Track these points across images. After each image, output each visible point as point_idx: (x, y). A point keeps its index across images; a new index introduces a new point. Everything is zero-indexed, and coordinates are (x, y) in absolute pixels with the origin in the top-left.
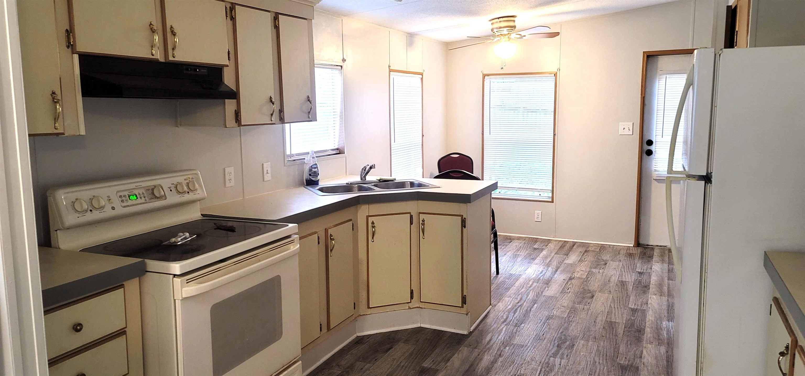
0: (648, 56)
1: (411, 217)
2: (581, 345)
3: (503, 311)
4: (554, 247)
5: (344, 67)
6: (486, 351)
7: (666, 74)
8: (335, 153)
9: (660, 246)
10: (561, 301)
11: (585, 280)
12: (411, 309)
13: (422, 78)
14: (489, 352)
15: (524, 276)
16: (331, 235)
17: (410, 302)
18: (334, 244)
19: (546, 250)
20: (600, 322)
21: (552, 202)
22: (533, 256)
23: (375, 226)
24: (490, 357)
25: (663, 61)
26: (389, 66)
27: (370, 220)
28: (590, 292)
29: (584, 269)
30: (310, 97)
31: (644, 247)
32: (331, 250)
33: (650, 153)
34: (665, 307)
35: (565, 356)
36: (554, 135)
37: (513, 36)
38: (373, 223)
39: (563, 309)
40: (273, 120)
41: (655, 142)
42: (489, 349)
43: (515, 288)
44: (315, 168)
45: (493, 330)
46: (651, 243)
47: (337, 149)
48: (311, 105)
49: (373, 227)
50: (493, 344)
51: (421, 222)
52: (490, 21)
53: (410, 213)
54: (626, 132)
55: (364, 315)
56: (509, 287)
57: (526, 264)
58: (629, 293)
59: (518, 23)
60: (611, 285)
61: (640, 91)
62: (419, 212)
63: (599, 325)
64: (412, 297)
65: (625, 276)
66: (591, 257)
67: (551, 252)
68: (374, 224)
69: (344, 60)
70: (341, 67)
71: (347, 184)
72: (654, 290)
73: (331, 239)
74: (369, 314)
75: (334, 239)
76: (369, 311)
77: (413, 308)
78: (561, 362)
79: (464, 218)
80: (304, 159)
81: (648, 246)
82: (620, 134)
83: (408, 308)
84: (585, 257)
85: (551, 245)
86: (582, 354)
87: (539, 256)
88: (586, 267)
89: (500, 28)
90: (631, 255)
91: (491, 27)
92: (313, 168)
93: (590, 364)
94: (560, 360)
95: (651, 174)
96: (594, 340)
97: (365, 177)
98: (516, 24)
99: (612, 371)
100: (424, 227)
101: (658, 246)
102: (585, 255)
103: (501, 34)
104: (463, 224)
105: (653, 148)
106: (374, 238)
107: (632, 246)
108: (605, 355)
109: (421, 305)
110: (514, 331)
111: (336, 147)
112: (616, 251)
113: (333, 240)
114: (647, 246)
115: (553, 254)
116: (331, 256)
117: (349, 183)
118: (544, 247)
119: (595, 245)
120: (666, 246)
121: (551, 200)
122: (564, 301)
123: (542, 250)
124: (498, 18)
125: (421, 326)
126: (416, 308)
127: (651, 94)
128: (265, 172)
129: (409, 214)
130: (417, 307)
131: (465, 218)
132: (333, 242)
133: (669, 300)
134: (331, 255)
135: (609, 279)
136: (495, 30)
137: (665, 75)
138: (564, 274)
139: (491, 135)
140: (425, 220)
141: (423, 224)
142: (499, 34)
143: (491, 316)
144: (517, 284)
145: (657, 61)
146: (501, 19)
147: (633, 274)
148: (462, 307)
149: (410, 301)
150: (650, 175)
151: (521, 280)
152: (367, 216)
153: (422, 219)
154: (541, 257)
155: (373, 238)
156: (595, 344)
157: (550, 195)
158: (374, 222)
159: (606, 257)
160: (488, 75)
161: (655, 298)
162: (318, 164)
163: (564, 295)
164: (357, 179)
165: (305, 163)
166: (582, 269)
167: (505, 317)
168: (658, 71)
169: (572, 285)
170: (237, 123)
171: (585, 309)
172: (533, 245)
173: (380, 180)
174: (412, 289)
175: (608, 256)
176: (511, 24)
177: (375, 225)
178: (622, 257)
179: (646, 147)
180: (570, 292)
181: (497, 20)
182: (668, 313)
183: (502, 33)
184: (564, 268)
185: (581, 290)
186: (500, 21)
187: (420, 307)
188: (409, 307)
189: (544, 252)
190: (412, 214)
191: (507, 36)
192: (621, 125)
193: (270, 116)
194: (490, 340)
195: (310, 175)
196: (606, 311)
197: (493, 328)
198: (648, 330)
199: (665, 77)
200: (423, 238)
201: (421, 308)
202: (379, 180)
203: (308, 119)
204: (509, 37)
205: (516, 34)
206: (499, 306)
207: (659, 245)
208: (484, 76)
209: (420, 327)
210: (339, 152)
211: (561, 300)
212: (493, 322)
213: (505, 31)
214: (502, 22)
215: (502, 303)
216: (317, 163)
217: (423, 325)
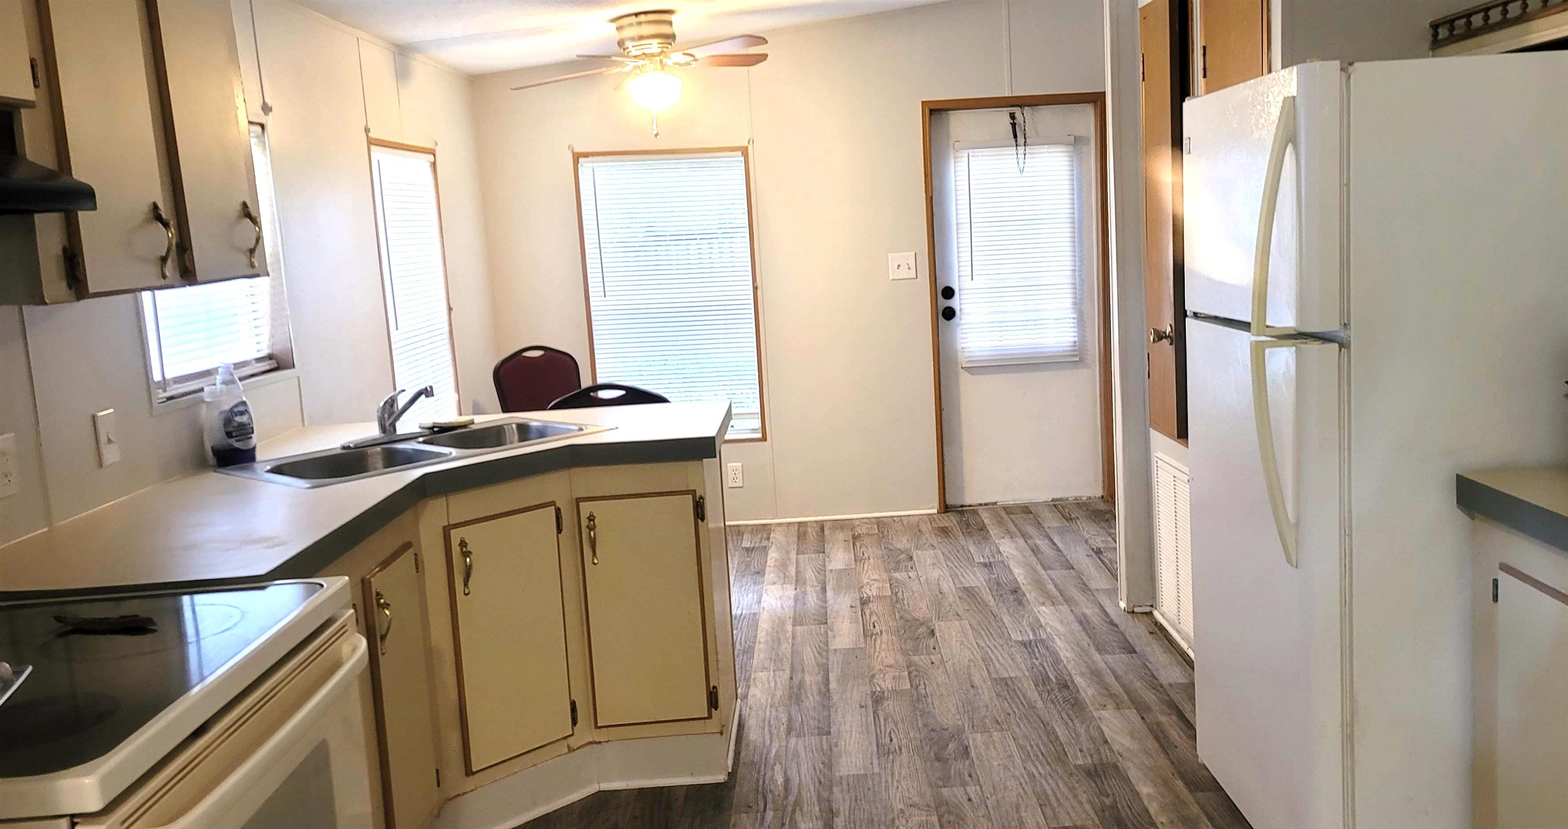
0: (932, 111)
1: (558, 511)
2: (979, 743)
3: (771, 707)
4: (784, 539)
5: (269, 127)
6: (794, 811)
7: (968, 149)
8: (268, 368)
9: (986, 505)
10: (878, 656)
11: (895, 599)
12: (574, 750)
13: (434, 165)
14: (801, 810)
15: (764, 616)
16: (378, 594)
17: (572, 735)
18: (391, 620)
19: (773, 548)
20: (984, 686)
21: (764, 439)
22: (754, 567)
23: (470, 553)
24: (812, 822)
25: (959, 122)
26: (367, 130)
27: (456, 535)
28: (922, 624)
29: (877, 577)
30: (249, 205)
31: (958, 511)
32: (383, 638)
33: (949, 314)
34: (1076, 626)
35: (968, 779)
36: (755, 289)
37: (677, 57)
38: (463, 544)
39: (892, 673)
40: (167, 274)
41: (960, 290)
42: (798, 803)
43: (762, 646)
44: (242, 413)
45: (777, 756)
46: (968, 501)
47: (270, 357)
48: (257, 229)
49: (466, 554)
50: (799, 790)
51: (584, 522)
52: (613, 20)
53: (552, 503)
54: (904, 273)
55: (459, 795)
56: (747, 646)
57: (752, 587)
58: (995, 609)
59: (680, 25)
60: (951, 600)
61: (924, 185)
62: (577, 499)
63: (985, 690)
64: (574, 722)
65: (963, 576)
66: (872, 547)
67: (788, 552)
68: (466, 547)
69: (266, 109)
70: (262, 126)
71: (344, 448)
72: (1033, 594)
73: (379, 604)
74: (472, 791)
75: (388, 605)
76: (471, 782)
77: (578, 748)
78: (966, 793)
79: (698, 496)
80: (202, 390)
81: (965, 508)
82: (891, 278)
83: (566, 750)
84: (862, 550)
85: (777, 536)
86: (996, 763)
87: (768, 564)
88: (877, 572)
89: (641, 38)
90: (944, 531)
91: (618, 36)
92: (236, 415)
93: (1026, 782)
94: (962, 789)
95: (957, 359)
96: (998, 727)
97: (393, 426)
98: (676, 29)
99: (1077, 785)
100: (595, 534)
101: (981, 505)
102: (858, 547)
103: (644, 54)
104: (699, 511)
105: (955, 303)
106: (470, 584)
107: (935, 511)
108: (1040, 754)
109: (597, 735)
110: (825, 747)
111: (265, 352)
112: (913, 527)
113: (387, 609)
114: (961, 509)
115: (793, 555)
116: (383, 654)
117: (351, 445)
118: (765, 543)
119: (862, 521)
120: (996, 503)
121: (759, 435)
122: (883, 654)
123: (765, 549)
124: (636, 15)
125: (601, 789)
126: (583, 746)
127: (943, 191)
128: (103, 439)
129: (553, 507)
130: (590, 743)
131: (701, 498)
132: (387, 612)
133: (1074, 609)
134: (384, 651)
135: (939, 590)
136: (629, 44)
137: (966, 151)
138: (846, 594)
139: (607, 298)
140: (595, 515)
141: (591, 528)
142: (640, 53)
143: (752, 723)
144: (761, 636)
145: (948, 120)
146: (642, 18)
147: (975, 568)
148: (710, 717)
149: (571, 733)
150: (954, 360)
151: (764, 626)
152: (444, 527)
153: (588, 515)
154: (772, 565)
155: (466, 585)
156: (1007, 736)
157: (757, 424)
158: (466, 541)
159: (902, 543)
160: (586, 155)
161: (1047, 611)
162: (248, 403)
163: (875, 640)
164: (371, 431)
165: (203, 401)
166: (872, 577)
167: (784, 720)
168: (952, 143)
169: (874, 615)
170: (73, 289)
171: (936, 662)
172: (740, 542)
173: (431, 428)
174: (572, 698)
175: (905, 541)
176: (665, 29)
177: (469, 548)
178: (930, 537)
179: (944, 303)
180: (881, 632)
181: (633, 19)
182: (1090, 638)
183: (647, 51)
184: (835, 580)
185: (901, 622)
186: (640, 23)
187: (596, 740)
188: (569, 747)
189: (773, 555)
190: (558, 505)
191: (658, 59)
192: (893, 258)
193: (159, 263)
194: (787, 781)
195: (229, 435)
196: (979, 657)
197: (774, 751)
198: (1078, 680)
199: (967, 155)
200: (595, 564)
201: (600, 743)
202: (429, 428)
203: (250, 271)
204: (661, 61)
205: (684, 54)
206: (754, 696)
207: (983, 502)
208: (577, 157)
209: (600, 791)
210: (275, 365)
211: (877, 654)
212: (767, 737)
213: (654, 46)
214: (644, 25)
215: (756, 686)
216: (244, 399)
217: (606, 786)
